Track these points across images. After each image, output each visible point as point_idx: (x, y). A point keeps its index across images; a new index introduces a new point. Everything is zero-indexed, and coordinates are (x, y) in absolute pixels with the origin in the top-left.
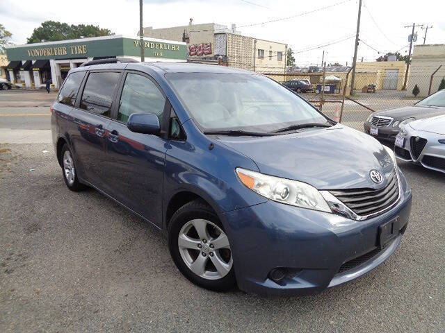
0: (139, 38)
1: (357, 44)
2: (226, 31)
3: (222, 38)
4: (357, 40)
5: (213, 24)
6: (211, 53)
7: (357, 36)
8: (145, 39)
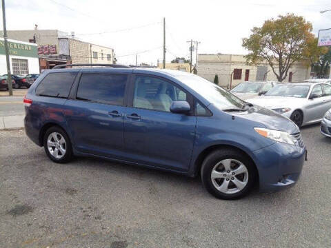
0: (3, 39)
1: (165, 52)
2: (67, 37)
3: (66, 42)
4: (165, 49)
5: (57, 31)
6: (56, 53)
7: (164, 46)
8: (9, 40)
